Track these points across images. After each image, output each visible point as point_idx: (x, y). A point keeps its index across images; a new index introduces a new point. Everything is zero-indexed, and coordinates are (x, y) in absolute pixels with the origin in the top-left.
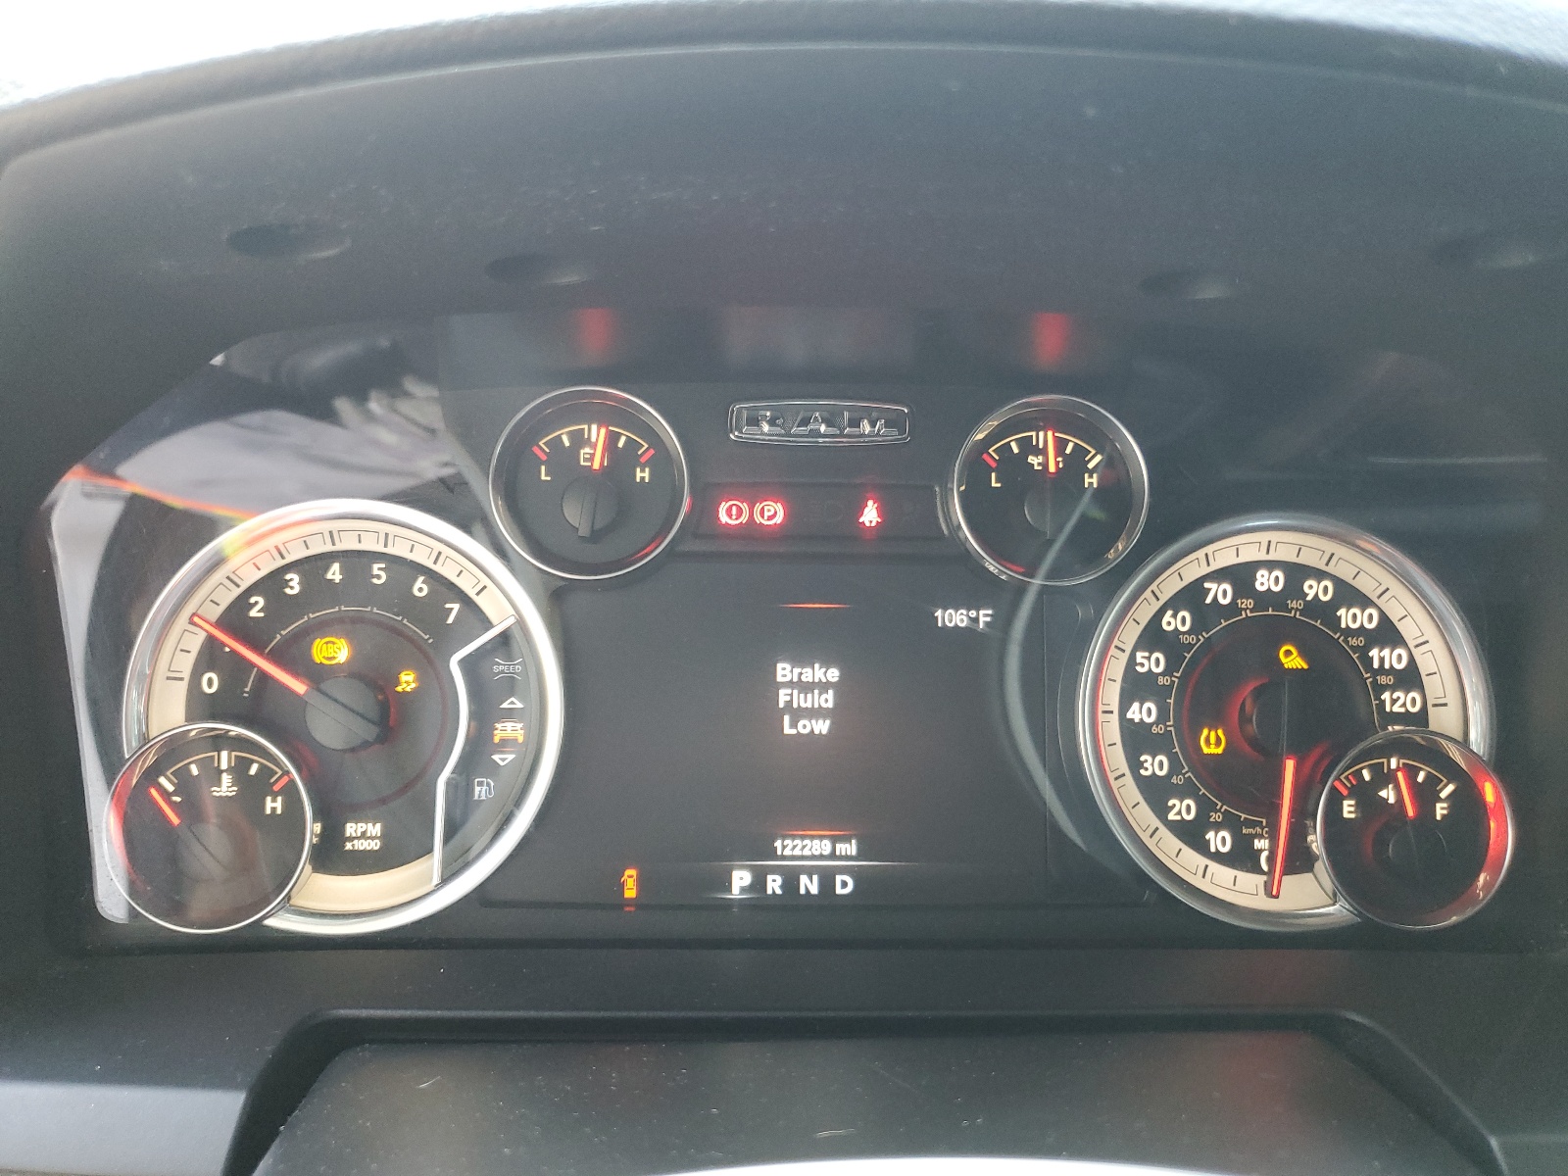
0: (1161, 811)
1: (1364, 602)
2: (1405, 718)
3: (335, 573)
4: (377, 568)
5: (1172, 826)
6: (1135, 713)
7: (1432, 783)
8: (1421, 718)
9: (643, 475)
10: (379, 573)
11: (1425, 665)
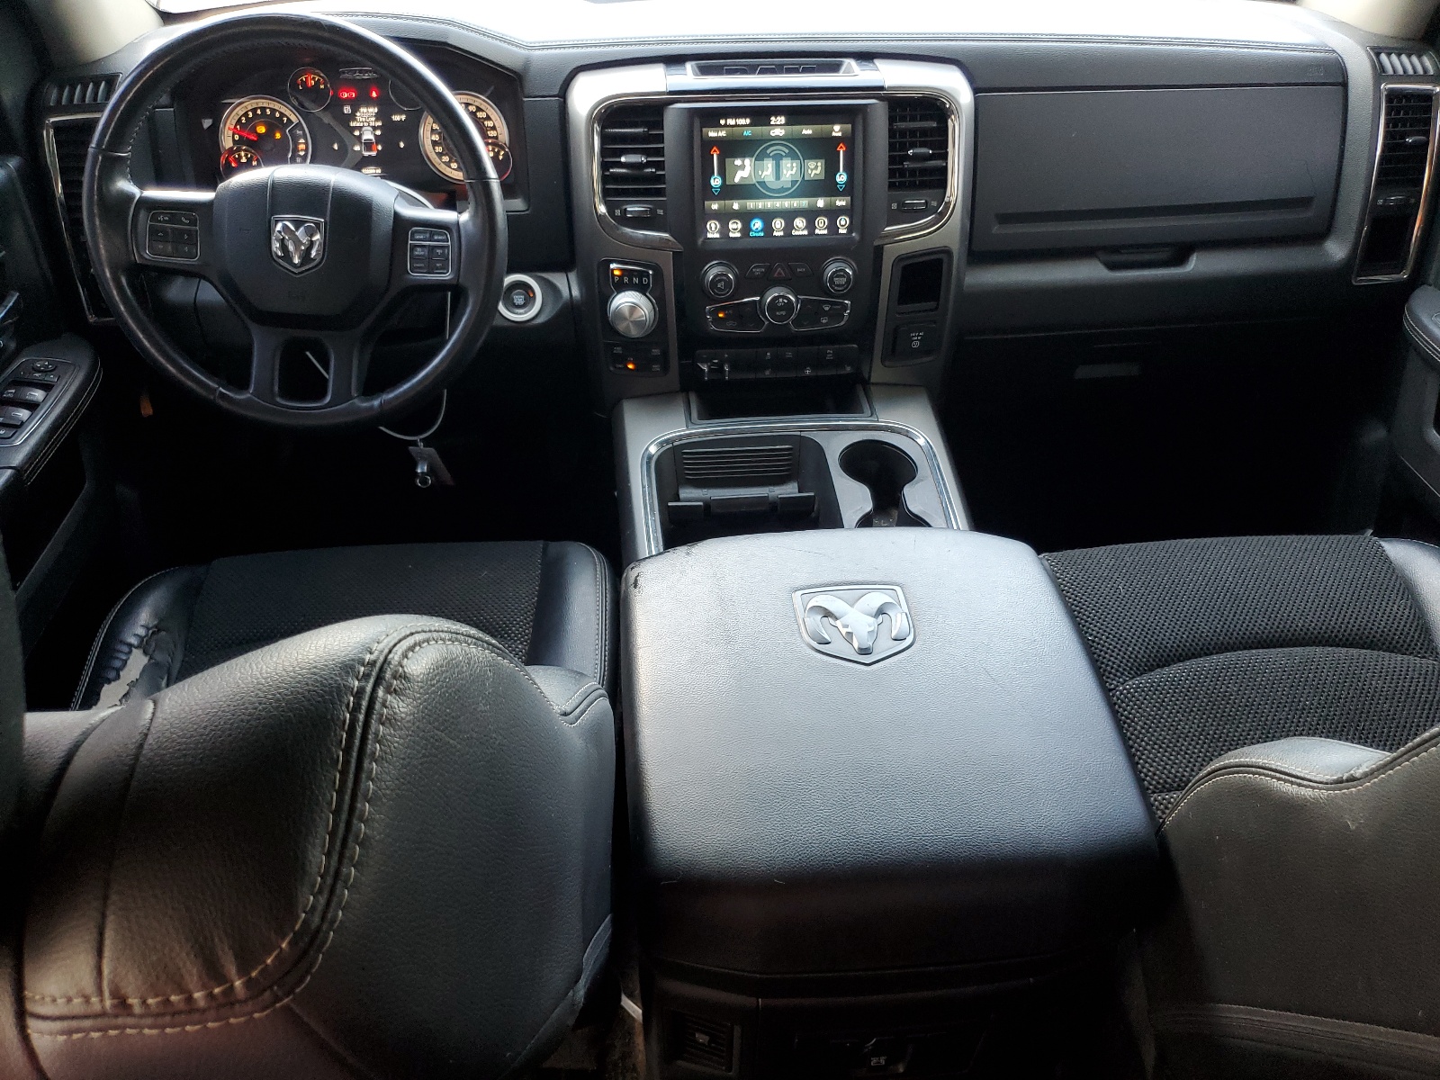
0: (441, 159)
1: (483, 111)
2: (493, 137)
3: (259, 112)
4: (268, 110)
5: (443, 162)
6: (433, 138)
7: (499, 152)
8: (496, 138)
9: (322, 87)
10: (268, 112)
11: (497, 126)
